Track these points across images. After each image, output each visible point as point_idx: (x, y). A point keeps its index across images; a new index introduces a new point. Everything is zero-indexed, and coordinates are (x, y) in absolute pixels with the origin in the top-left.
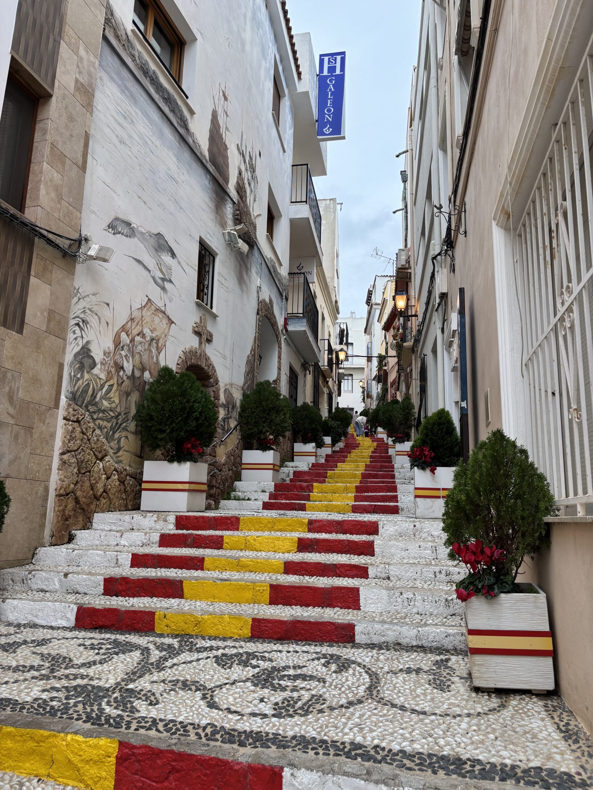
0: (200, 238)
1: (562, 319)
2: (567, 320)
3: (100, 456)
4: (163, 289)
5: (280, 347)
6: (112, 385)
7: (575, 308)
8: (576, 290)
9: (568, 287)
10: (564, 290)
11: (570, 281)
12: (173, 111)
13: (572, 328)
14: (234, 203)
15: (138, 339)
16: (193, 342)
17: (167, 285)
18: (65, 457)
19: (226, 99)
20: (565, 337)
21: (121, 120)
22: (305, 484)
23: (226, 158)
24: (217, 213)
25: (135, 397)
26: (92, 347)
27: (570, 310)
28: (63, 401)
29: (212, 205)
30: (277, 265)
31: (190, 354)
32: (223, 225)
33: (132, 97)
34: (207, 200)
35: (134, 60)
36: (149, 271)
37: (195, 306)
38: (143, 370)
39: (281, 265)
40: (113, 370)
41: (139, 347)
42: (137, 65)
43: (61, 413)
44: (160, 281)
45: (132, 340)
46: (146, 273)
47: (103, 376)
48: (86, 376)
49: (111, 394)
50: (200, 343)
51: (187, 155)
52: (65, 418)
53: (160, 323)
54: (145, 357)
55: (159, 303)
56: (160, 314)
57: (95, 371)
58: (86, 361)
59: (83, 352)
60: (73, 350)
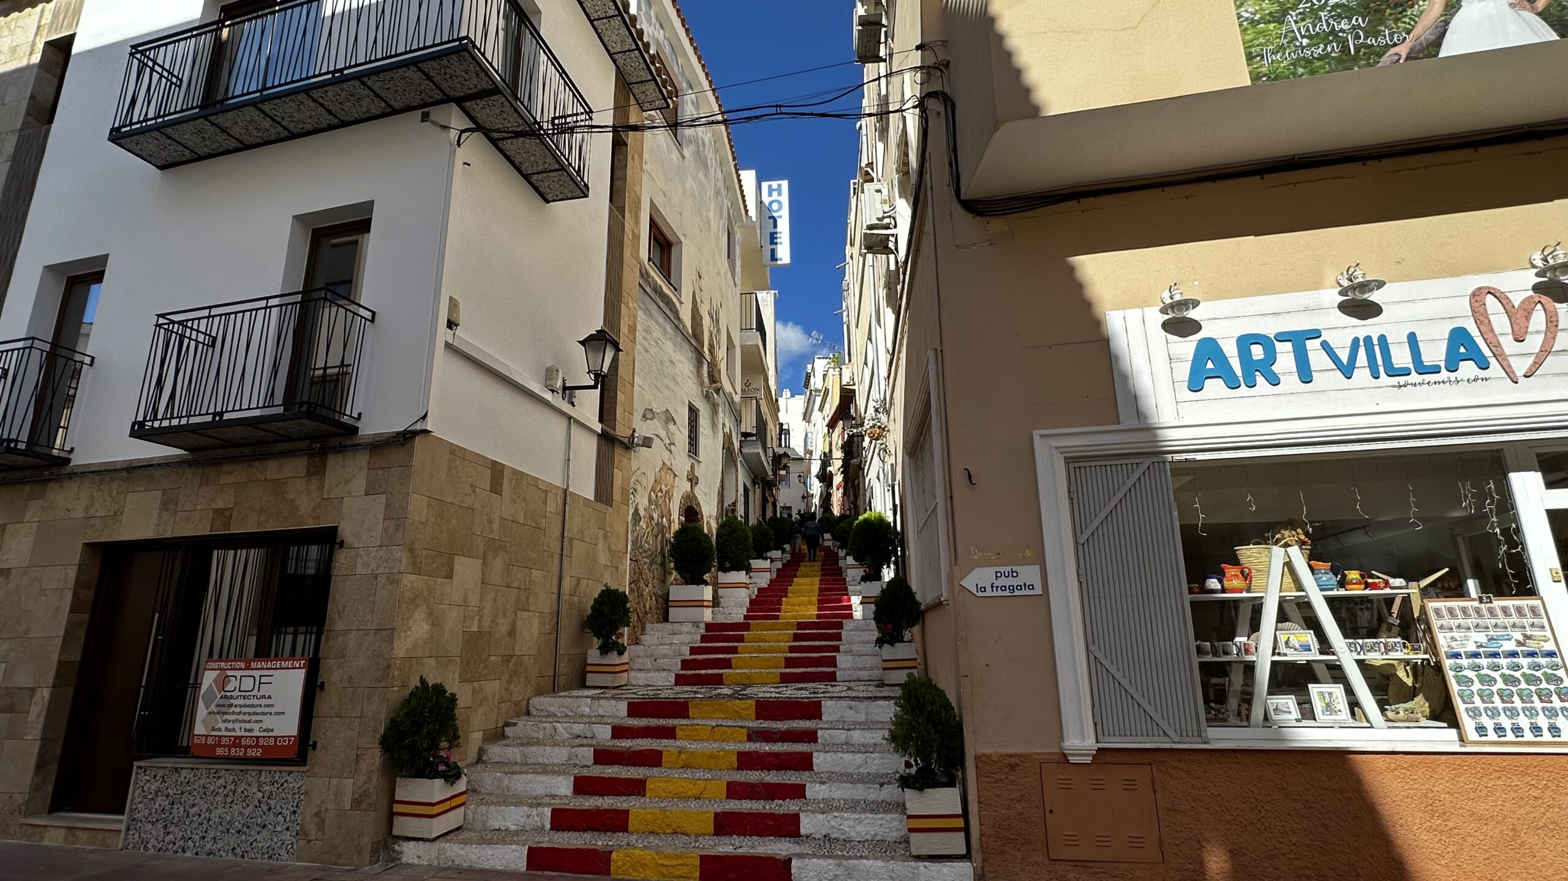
0: (689, 402)
3: (647, 584)
4: (670, 451)
5: (737, 471)
6: (649, 532)
12: (671, 310)
14: (708, 361)
15: (659, 494)
16: (687, 486)
17: (673, 447)
18: (632, 586)
19: (700, 277)
21: (645, 335)
22: (775, 599)
23: (702, 326)
24: (698, 376)
26: (639, 507)
28: (629, 548)
29: (695, 371)
31: (686, 497)
32: (702, 384)
34: (692, 368)
36: (663, 441)
37: (687, 457)
39: (737, 393)
40: (649, 521)
41: (660, 501)
42: (652, 289)
43: (629, 556)
44: (668, 446)
45: (657, 496)
46: (661, 442)
47: (644, 527)
48: (638, 528)
49: (649, 539)
50: (692, 487)
51: (680, 340)
52: (630, 560)
53: (669, 478)
54: (663, 507)
55: (668, 464)
56: (670, 472)
57: (641, 524)
58: (638, 517)
59: (636, 510)
60: (631, 511)
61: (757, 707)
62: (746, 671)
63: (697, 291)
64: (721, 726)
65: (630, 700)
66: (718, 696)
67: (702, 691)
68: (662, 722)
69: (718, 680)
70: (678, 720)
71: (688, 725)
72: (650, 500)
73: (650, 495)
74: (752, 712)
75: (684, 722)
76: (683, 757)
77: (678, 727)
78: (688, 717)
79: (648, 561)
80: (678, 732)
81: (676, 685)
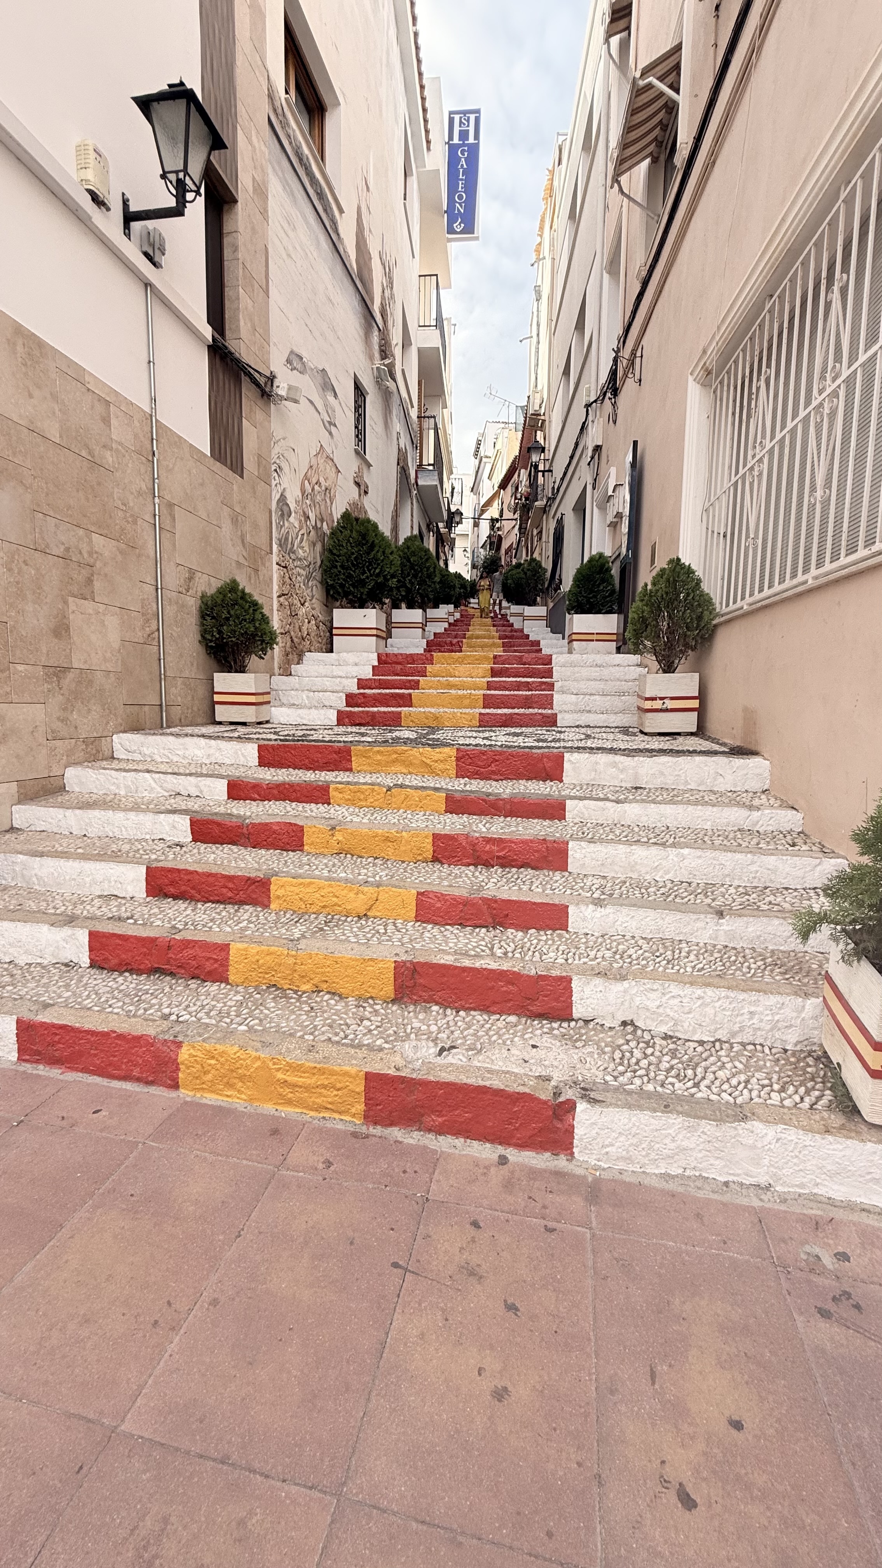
0: (354, 373)
1: (752, 469)
2: (756, 468)
3: (302, 602)
5: (412, 503)
6: (303, 535)
7: (766, 460)
8: (768, 446)
9: (761, 442)
10: (757, 445)
11: (764, 436)
12: (325, 210)
13: (760, 474)
14: (380, 330)
15: (316, 487)
16: (353, 493)
17: (333, 429)
18: (282, 599)
19: (368, 189)
20: (752, 484)
21: (286, 226)
23: (370, 270)
24: (366, 343)
25: (319, 547)
26: (288, 494)
27: (760, 460)
28: (275, 547)
29: (362, 333)
30: (409, 406)
31: (354, 505)
32: (371, 358)
33: (292, 194)
34: (358, 326)
35: (291, 143)
36: (319, 413)
37: (354, 453)
38: (322, 520)
39: (412, 407)
40: (303, 519)
41: (318, 497)
42: (292, 147)
43: (275, 558)
44: (327, 425)
45: (313, 489)
46: (316, 414)
47: (297, 525)
48: (286, 524)
49: (304, 544)
50: (360, 495)
51: (339, 267)
52: (277, 564)
53: (330, 472)
54: (323, 507)
55: (329, 450)
56: (330, 462)
57: (292, 519)
58: (285, 508)
59: (282, 499)
60: (276, 496)
61: (458, 759)
62: (433, 710)
63: (364, 210)
64: (401, 786)
65: (262, 742)
66: (396, 740)
67: (372, 734)
68: (310, 776)
69: (395, 721)
70: (334, 773)
71: (348, 783)
72: (303, 492)
73: (303, 484)
74: (451, 766)
75: (343, 776)
76: (339, 836)
77: (332, 786)
78: (350, 770)
79: (304, 573)
80: (332, 793)
81: (338, 724)
